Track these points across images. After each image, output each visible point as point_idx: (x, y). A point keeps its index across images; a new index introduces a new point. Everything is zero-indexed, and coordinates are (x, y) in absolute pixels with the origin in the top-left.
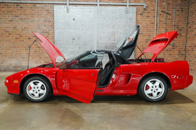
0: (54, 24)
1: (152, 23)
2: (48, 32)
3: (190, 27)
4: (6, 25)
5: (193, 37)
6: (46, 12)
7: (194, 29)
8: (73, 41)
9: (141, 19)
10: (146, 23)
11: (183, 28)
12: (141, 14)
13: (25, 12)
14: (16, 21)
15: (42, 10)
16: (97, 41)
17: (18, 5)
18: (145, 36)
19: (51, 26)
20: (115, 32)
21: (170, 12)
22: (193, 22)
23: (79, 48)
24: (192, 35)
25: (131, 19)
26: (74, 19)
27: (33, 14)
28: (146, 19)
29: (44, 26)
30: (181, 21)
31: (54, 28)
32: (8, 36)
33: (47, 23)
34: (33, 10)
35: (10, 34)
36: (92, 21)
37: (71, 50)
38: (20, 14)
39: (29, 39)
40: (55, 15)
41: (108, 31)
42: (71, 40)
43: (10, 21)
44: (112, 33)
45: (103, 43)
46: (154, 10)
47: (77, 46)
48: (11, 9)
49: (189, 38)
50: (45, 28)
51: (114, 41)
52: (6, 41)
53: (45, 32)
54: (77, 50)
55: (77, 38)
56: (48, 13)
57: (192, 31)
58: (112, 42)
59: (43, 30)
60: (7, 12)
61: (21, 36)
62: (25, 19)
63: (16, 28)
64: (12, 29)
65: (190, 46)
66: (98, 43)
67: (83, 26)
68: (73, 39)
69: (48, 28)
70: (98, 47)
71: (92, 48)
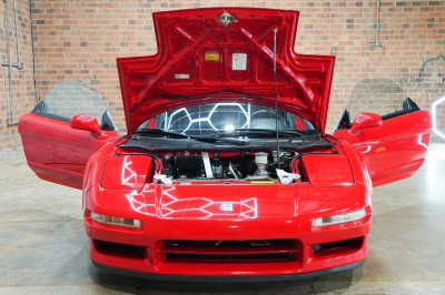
3: (39, 22)
5: (61, 50)
7: (57, 28)
11: (26, 21)
22: (50, 11)
24: (55, 44)
49: (42, 50)
57: (53, 33)
65: (50, 72)
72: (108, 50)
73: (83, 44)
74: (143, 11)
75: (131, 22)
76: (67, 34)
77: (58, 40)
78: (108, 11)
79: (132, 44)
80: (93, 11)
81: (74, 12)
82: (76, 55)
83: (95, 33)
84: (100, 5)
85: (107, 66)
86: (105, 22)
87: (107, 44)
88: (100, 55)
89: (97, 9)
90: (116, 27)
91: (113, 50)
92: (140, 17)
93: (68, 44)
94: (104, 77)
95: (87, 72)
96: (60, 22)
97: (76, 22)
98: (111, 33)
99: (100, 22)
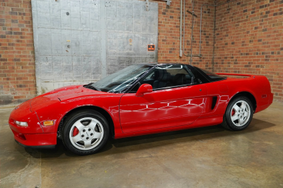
0: (32, 19)
1: (177, 27)
2: (21, 33)
3: (218, 34)
7: (224, 36)
8: (69, 50)
9: (163, 19)
10: (170, 26)
11: (210, 34)
12: (164, 13)
16: (107, 50)
18: (169, 43)
19: (26, 22)
20: (131, 37)
21: (196, 13)
22: (222, 28)
23: (79, 60)
25: (152, 20)
26: (68, 14)
28: (169, 20)
29: (13, 21)
30: (208, 26)
31: (32, 26)
33: (19, 17)
36: (97, 18)
37: (65, 64)
41: (121, 35)
44: (127, 38)
45: (114, 54)
46: (179, 9)
47: (75, 58)
49: (217, 48)
50: (14, 26)
51: (131, 50)
53: (15, 33)
54: (74, 63)
55: (74, 44)
57: (221, 39)
58: (125, 52)
59: (11, 29)
65: (219, 58)
66: (107, 53)
67: (84, 26)
68: (68, 46)
69: (20, 25)
70: (108, 59)
71: (99, 61)
72: (243, 45)
73: (233, 43)
74: (262, 20)
75: (256, 28)
76: (227, 39)
77: (223, 43)
78: (245, 24)
79: (255, 41)
80: (238, 25)
81: (230, 27)
82: (229, 49)
83: (238, 37)
84: (242, 21)
85: (242, 54)
86: (244, 30)
87: (243, 42)
88: (239, 48)
89: (240, 24)
90: (248, 32)
91: (246, 45)
92: (261, 24)
93: (226, 44)
94: (240, 60)
95: (233, 58)
96: (225, 33)
97: (230, 32)
98: (245, 36)
99: (241, 31)
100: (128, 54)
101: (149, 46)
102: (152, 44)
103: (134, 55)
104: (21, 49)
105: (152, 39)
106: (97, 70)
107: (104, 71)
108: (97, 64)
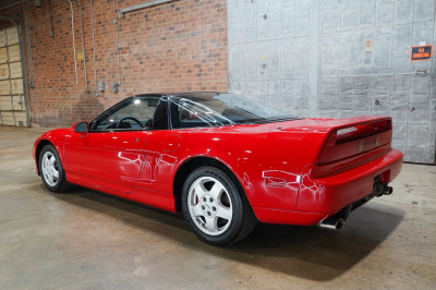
2: (218, 55)
4: (157, 48)
6: (214, 11)
8: (264, 71)
13: (183, 18)
14: (171, 38)
15: (208, 8)
16: (319, 68)
17: (173, 6)
19: (223, 39)
20: (370, 36)
23: (276, 87)
26: (265, 17)
27: (194, 20)
29: (213, 41)
31: (226, 44)
32: (160, 69)
33: (218, 34)
34: (194, 10)
35: (162, 65)
36: (306, 13)
37: (259, 93)
38: (176, 23)
39: (189, 71)
40: (229, 14)
41: (348, 34)
42: (260, 69)
43: (163, 39)
44: (361, 38)
45: (333, 72)
47: (272, 83)
48: (163, 16)
50: (213, 46)
51: (367, 62)
52: (159, 78)
53: (214, 55)
54: (271, 91)
55: (271, 62)
56: (218, 11)
58: (359, 66)
59: (211, 51)
60: (160, 22)
61: (177, 68)
62: (183, 31)
63: (170, 51)
64: (165, 55)
66: (320, 73)
67: (286, 31)
68: (264, 66)
69: (218, 45)
70: (320, 83)
71: (306, 87)
100: (362, 71)
101: (415, 50)
102: (423, 44)
103: (377, 72)
104: (218, 74)
105: (423, 33)
106: (303, 102)
107: (313, 104)
108: (303, 91)
